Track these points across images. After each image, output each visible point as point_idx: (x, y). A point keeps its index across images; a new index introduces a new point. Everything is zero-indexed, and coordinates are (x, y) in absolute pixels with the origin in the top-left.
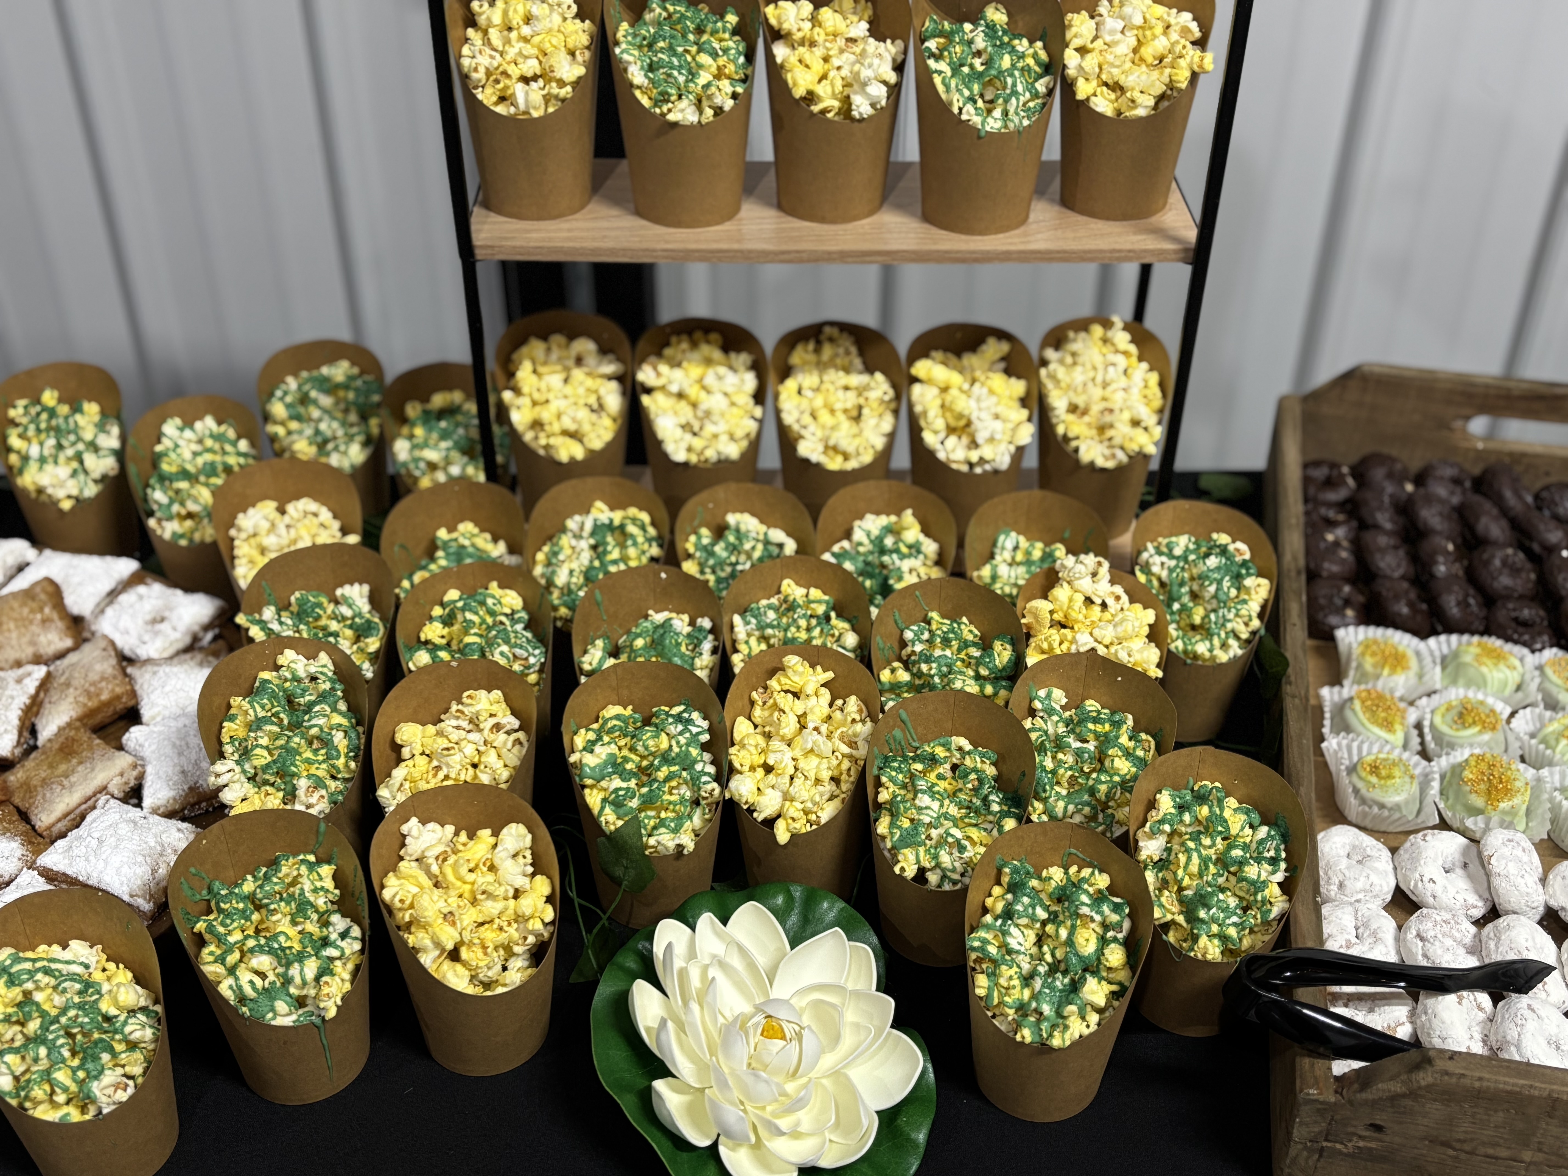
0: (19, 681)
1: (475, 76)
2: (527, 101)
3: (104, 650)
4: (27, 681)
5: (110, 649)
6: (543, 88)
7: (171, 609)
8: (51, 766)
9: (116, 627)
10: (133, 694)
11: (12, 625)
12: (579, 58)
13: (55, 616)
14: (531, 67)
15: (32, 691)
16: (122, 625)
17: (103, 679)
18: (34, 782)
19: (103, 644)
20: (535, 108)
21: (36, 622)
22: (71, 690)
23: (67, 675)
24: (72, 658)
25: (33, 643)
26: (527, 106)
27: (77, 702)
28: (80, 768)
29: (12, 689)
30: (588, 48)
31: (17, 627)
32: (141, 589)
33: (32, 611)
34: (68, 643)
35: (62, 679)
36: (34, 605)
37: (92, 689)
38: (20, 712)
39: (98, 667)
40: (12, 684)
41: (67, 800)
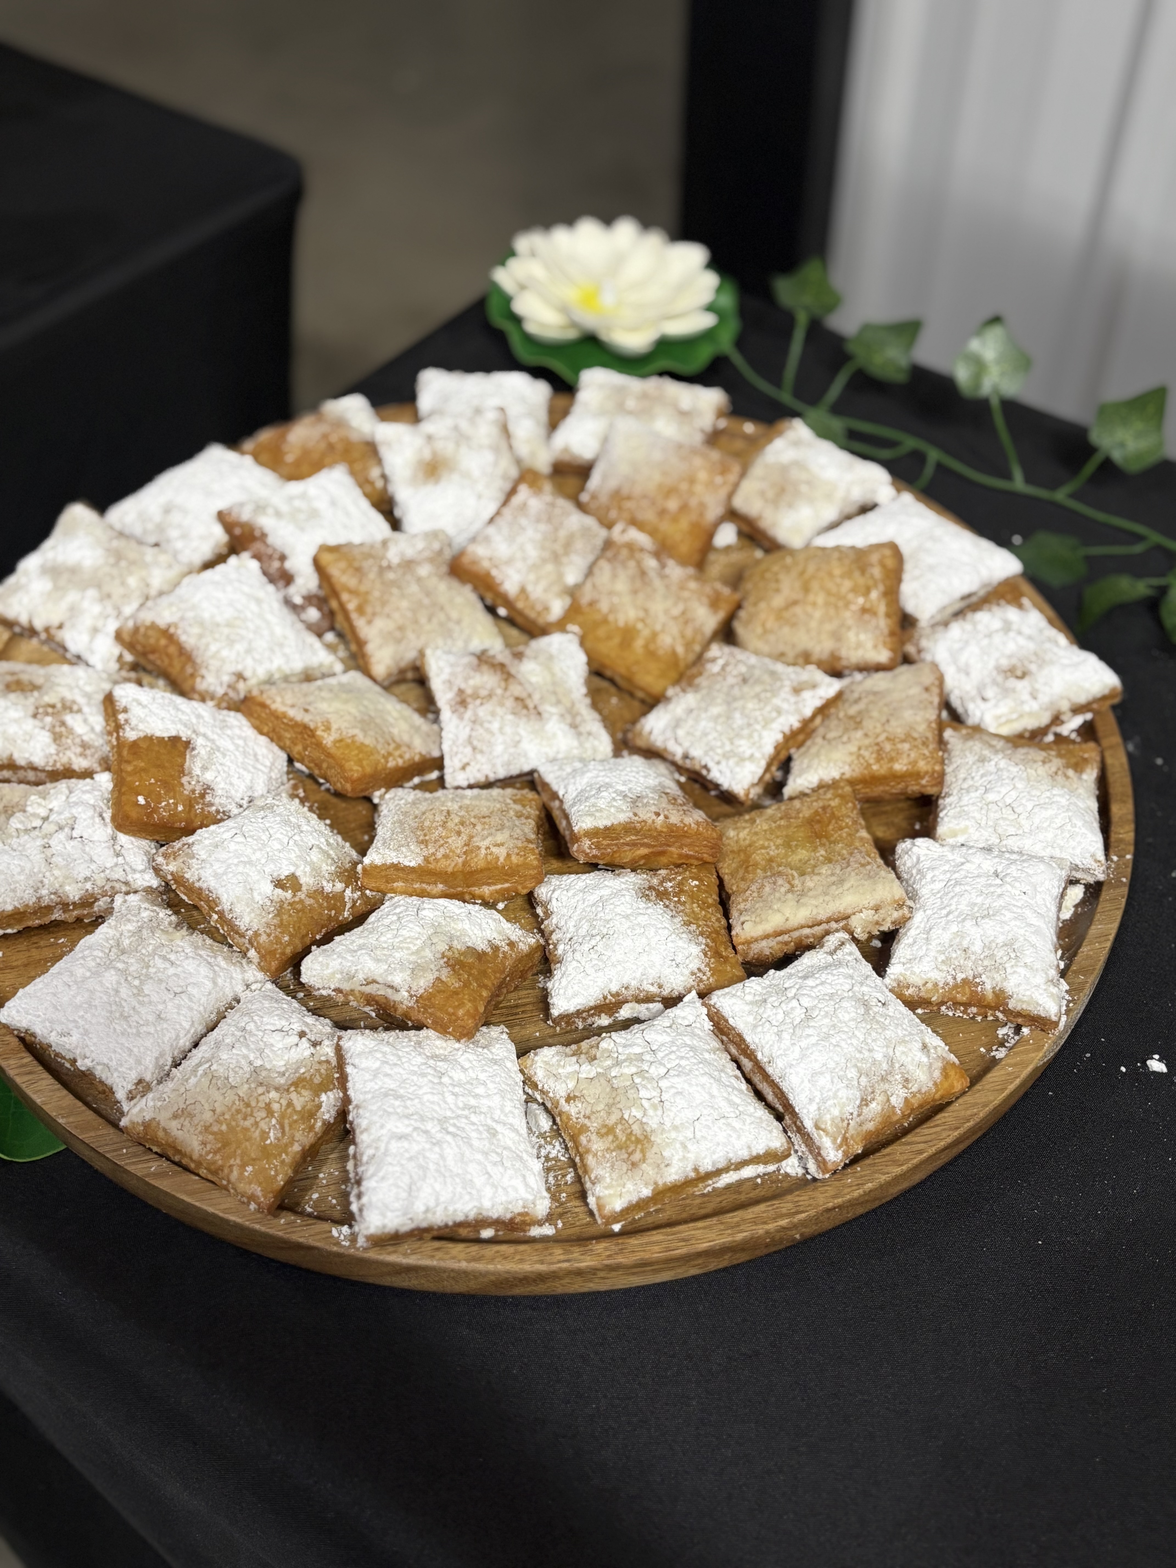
0: (797, 690)
3: (927, 689)
4: (807, 695)
5: (935, 690)
7: (1042, 663)
8: (787, 845)
9: (954, 656)
10: (940, 779)
11: (820, 599)
13: (882, 609)
15: (808, 712)
16: (963, 658)
17: (908, 738)
18: (758, 857)
19: (928, 678)
21: (854, 607)
22: (859, 734)
23: (861, 706)
24: (879, 681)
25: (837, 636)
27: (859, 756)
28: (825, 870)
29: (784, 699)
31: (827, 604)
32: (1012, 613)
33: (854, 590)
34: (883, 656)
35: (853, 710)
36: (861, 581)
37: (888, 747)
38: (780, 737)
39: (908, 715)
40: (786, 692)
41: (788, 911)
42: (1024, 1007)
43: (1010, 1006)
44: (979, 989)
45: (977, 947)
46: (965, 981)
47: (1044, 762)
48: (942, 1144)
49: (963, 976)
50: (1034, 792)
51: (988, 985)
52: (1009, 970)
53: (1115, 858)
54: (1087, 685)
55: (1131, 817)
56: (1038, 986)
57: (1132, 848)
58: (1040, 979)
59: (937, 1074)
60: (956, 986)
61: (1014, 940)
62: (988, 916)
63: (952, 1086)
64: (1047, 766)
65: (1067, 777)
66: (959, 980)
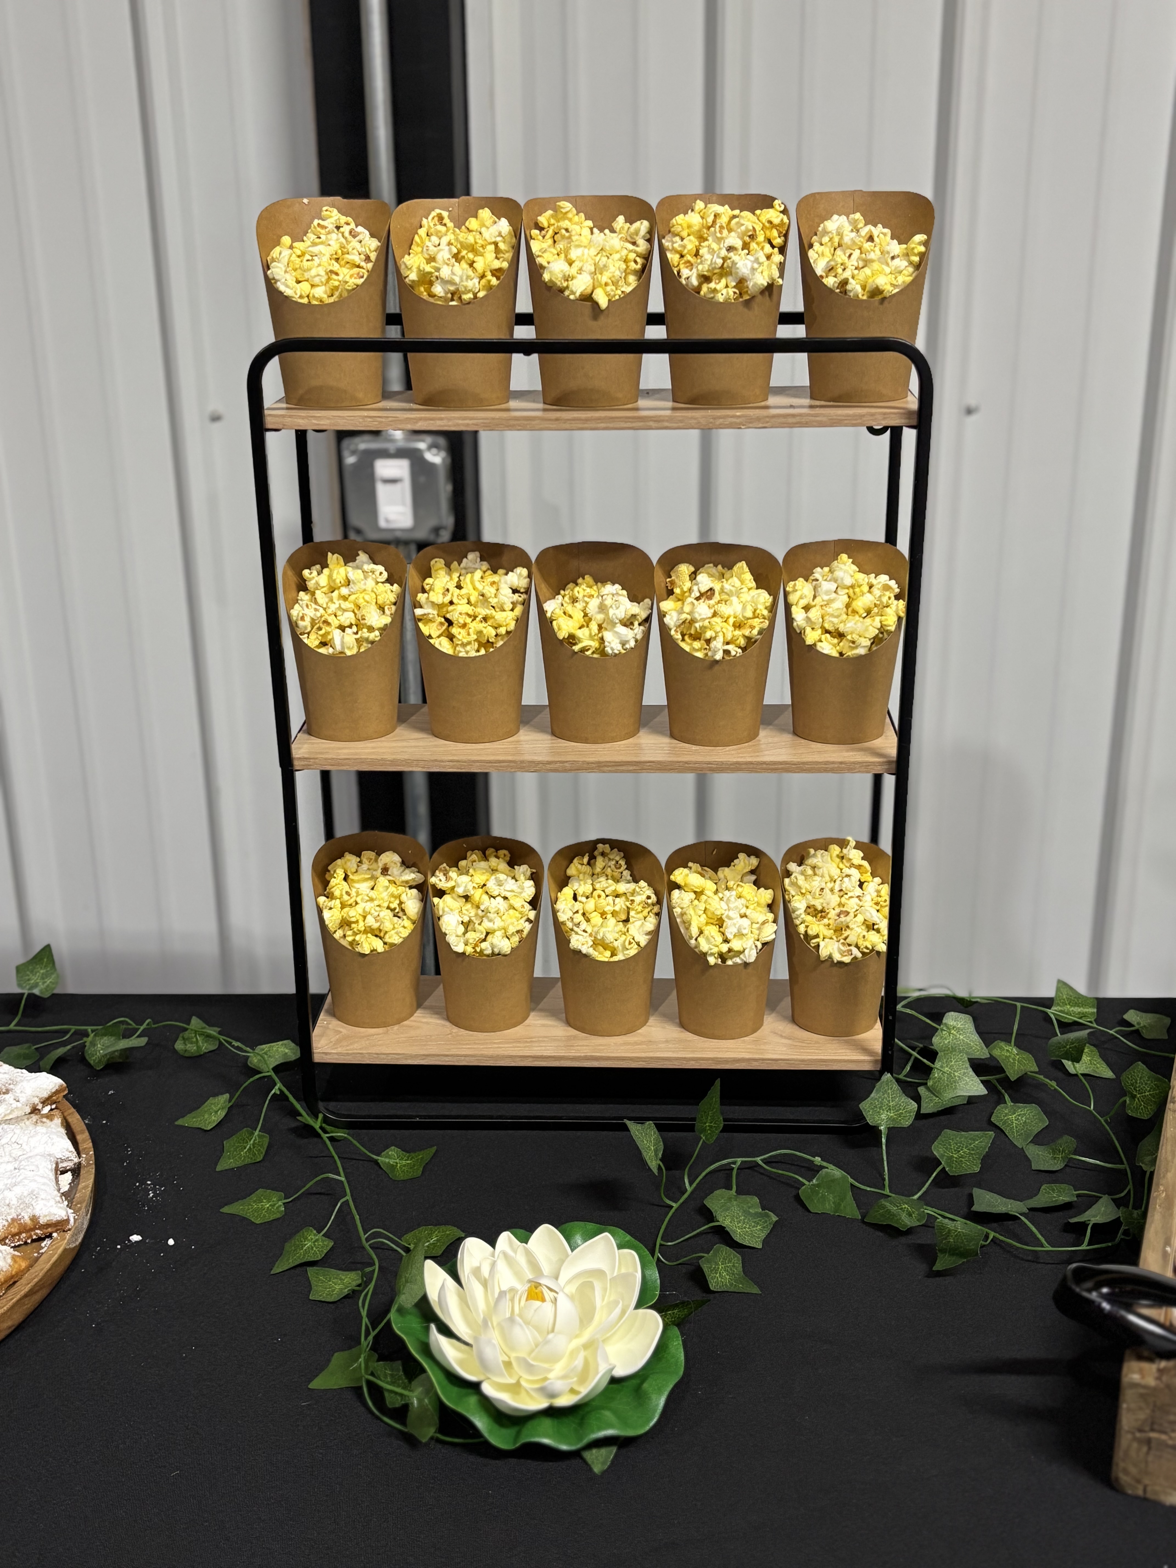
1: (301, 623)
2: (343, 643)
6: (357, 633)
7: (15, 1084)
12: (387, 612)
14: (347, 618)
20: (349, 648)
26: (343, 647)
30: (395, 604)
42: (48, 1218)
43: (41, 1222)
44: (22, 1221)
45: (14, 1202)
46: (13, 1220)
47: (28, 1119)
48: (22, 1293)
49: (11, 1217)
50: (26, 1132)
51: (26, 1218)
52: (34, 1204)
53: (84, 1156)
54: (45, 1086)
55: (89, 1137)
56: (52, 1206)
57: (92, 1149)
58: (52, 1202)
59: (9, 1261)
60: (9, 1225)
61: (32, 1192)
62: (16, 1185)
63: (20, 1265)
64: (30, 1120)
65: (44, 1123)
66: (10, 1220)
